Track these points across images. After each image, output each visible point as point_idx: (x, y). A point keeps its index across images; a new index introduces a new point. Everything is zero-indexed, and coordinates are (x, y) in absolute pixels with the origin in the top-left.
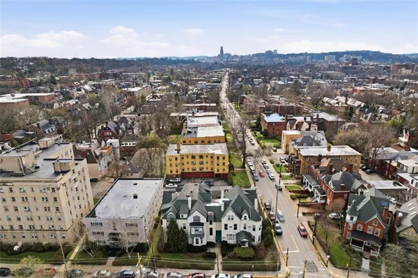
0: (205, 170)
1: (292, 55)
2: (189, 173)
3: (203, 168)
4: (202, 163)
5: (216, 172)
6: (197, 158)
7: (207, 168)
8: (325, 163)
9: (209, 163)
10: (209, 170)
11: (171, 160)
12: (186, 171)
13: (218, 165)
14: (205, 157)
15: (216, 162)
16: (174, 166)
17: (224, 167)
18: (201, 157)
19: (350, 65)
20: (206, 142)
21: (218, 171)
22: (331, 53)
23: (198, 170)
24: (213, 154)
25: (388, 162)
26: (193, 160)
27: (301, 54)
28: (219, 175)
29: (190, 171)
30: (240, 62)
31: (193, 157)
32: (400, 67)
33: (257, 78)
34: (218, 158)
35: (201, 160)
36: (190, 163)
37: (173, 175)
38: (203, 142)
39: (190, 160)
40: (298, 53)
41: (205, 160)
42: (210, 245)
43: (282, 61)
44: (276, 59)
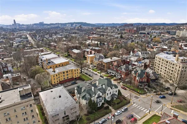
0: (69, 78)
1: (52, 24)
2: (62, 81)
3: (68, 77)
4: (68, 75)
5: (74, 77)
6: (66, 73)
7: (70, 76)
8: (115, 64)
9: (71, 74)
10: (71, 77)
11: (54, 77)
12: (61, 80)
13: (75, 74)
14: (69, 72)
15: (74, 72)
16: (56, 79)
17: (78, 74)
18: (67, 72)
19: (80, 28)
20: (61, 65)
21: (75, 76)
22: (68, 23)
23: (66, 79)
24: (72, 69)
25: (126, 60)
26: (64, 74)
27: (56, 24)
28: (76, 78)
29: (63, 80)
30: (27, 28)
31: (64, 73)
32: (96, 28)
33: (46, 35)
34: (75, 71)
35: (67, 73)
36: (62, 76)
37: (56, 84)
38: (59, 65)
39: (62, 74)
40: (55, 23)
41: (69, 73)
42: (103, 104)
43: (49, 27)
44: (45, 26)
